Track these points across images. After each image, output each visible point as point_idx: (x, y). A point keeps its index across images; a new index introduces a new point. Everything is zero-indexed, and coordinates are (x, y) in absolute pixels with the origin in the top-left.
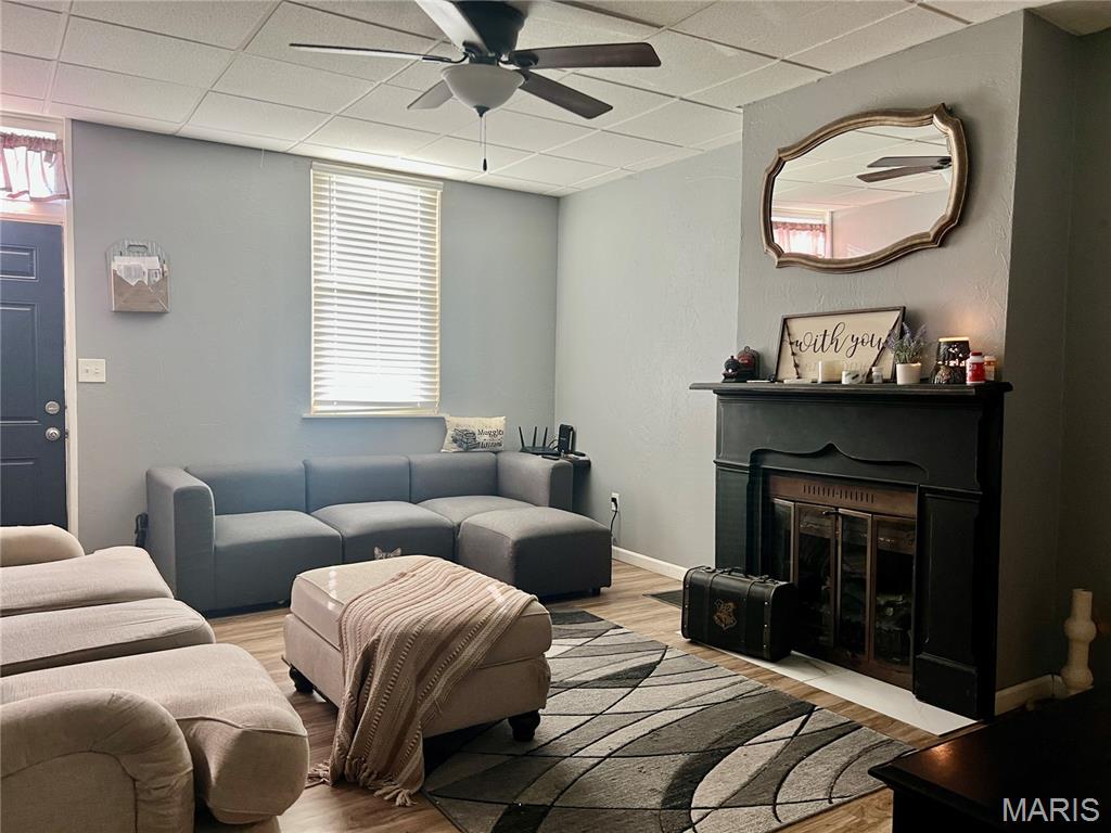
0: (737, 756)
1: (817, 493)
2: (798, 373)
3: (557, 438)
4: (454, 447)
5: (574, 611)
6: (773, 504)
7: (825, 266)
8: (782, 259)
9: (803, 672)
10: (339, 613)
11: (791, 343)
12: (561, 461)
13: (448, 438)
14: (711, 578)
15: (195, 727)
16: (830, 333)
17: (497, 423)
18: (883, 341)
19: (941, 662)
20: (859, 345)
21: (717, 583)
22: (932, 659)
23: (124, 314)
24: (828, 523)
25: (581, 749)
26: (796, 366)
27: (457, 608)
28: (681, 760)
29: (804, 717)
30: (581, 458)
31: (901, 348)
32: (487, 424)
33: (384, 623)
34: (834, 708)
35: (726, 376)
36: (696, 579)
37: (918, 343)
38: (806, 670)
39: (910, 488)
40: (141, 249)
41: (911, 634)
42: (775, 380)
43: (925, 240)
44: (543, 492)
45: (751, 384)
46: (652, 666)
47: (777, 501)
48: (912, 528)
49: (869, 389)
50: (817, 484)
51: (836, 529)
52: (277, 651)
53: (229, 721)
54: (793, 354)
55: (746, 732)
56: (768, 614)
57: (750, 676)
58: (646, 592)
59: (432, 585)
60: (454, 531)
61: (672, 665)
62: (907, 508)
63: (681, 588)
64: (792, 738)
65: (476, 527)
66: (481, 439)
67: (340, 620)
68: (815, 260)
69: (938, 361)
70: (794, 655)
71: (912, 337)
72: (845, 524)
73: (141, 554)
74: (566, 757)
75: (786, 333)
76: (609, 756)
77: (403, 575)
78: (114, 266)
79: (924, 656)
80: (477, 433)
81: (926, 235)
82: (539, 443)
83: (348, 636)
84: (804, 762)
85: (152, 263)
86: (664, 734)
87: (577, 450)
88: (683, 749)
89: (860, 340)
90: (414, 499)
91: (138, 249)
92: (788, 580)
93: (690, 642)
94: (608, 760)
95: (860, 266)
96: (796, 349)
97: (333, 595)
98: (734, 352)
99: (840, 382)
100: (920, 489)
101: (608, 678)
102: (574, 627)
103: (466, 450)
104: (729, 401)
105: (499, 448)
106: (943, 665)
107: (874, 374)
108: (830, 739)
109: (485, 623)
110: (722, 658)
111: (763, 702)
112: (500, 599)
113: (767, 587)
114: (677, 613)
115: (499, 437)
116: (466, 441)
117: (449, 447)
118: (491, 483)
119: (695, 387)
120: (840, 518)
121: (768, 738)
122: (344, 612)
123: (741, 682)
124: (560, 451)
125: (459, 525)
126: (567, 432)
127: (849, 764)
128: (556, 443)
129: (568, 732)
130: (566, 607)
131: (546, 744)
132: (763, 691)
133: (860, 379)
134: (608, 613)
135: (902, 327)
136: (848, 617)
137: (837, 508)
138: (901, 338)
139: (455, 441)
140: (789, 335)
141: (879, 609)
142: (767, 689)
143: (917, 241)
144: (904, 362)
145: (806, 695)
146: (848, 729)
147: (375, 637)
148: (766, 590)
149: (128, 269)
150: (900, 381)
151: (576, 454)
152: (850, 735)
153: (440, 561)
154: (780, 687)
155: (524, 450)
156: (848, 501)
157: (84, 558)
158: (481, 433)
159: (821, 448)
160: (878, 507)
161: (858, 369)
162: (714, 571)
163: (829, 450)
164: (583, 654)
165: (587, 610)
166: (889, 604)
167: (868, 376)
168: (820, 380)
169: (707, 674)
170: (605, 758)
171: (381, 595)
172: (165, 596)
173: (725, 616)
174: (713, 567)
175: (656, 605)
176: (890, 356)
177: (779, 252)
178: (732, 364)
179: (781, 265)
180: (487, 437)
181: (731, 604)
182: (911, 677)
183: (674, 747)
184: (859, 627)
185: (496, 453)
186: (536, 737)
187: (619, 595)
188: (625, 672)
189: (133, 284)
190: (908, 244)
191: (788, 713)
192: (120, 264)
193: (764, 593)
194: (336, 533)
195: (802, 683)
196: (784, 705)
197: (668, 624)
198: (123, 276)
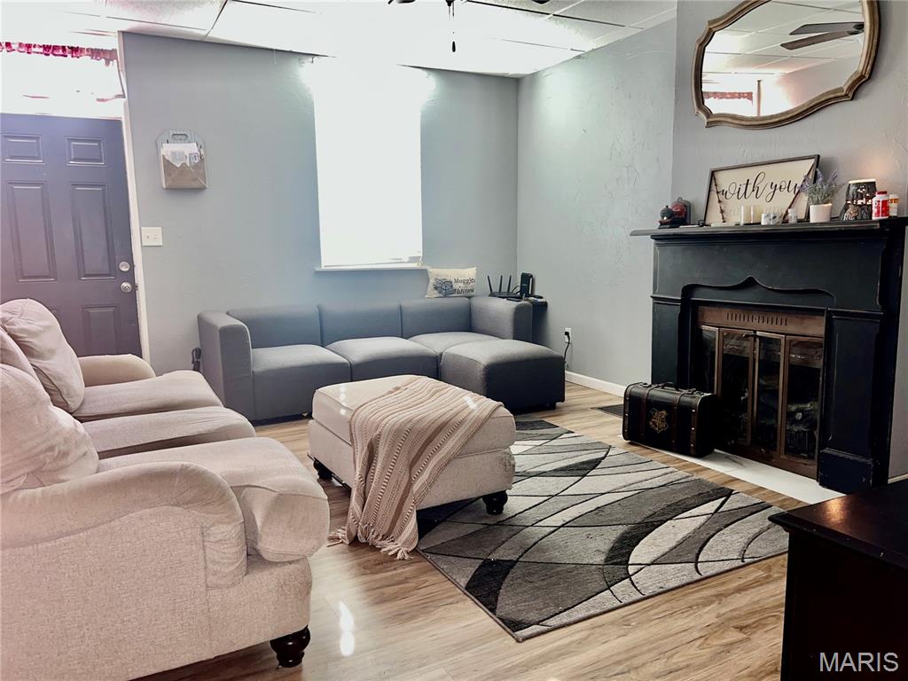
0: (667, 527)
1: (738, 319)
2: (723, 218)
3: (519, 284)
4: (435, 294)
5: (534, 420)
6: (701, 330)
7: (748, 123)
8: (711, 120)
9: (724, 465)
10: (350, 417)
11: (718, 193)
12: (523, 302)
13: (431, 287)
14: (647, 391)
15: (244, 492)
16: (752, 182)
17: (470, 273)
18: (799, 185)
19: (841, 455)
20: (777, 191)
21: (653, 396)
22: (835, 454)
23: (172, 189)
24: (746, 344)
25: (540, 521)
26: (722, 212)
27: (440, 412)
28: (621, 530)
29: (723, 499)
30: (539, 300)
31: (814, 191)
32: (462, 274)
33: (384, 422)
34: (749, 493)
35: (662, 223)
36: (634, 392)
37: (830, 185)
38: (726, 463)
39: (819, 312)
40: (184, 137)
41: (816, 434)
42: (704, 225)
43: (839, 94)
44: (508, 327)
45: (683, 229)
46: (597, 462)
47: (704, 327)
48: (819, 345)
49: (786, 228)
50: (738, 312)
51: (754, 349)
52: (304, 450)
53: (270, 488)
54: (720, 201)
55: (675, 509)
56: (694, 419)
57: (680, 468)
58: (593, 406)
59: (419, 396)
60: (437, 359)
61: (614, 460)
62: (815, 328)
63: (622, 402)
64: (713, 514)
65: (455, 356)
66: (456, 286)
67: (350, 422)
68: (742, 119)
69: (847, 200)
70: (716, 453)
71: (825, 181)
72: (762, 344)
73: (198, 376)
74: (528, 526)
75: (713, 184)
76: (563, 526)
77: (397, 389)
78: (163, 152)
79: (826, 451)
80: (453, 281)
81: (841, 89)
82: (505, 289)
83: (357, 433)
84: (722, 532)
85: (191, 148)
86: (607, 510)
87: (536, 293)
88: (622, 522)
89: (778, 186)
90: (406, 335)
91: (180, 137)
92: (712, 391)
93: (630, 443)
94: (562, 528)
95: (780, 121)
96: (722, 197)
97: (344, 404)
98: (669, 202)
99: (760, 223)
100: (828, 312)
101: (562, 469)
102: (534, 432)
103: (445, 296)
104: (663, 245)
105: (471, 294)
106: (843, 458)
107: (789, 215)
108: (743, 515)
109: (461, 423)
110: (656, 455)
111: (689, 488)
112: (473, 406)
113: (695, 397)
114: (619, 421)
115: (471, 284)
116: (445, 288)
117: (432, 294)
118: (467, 322)
119: (634, 234)
120: (758, 340)
121: (693, 515)
122: (353, 415)
123: (671, 473)
124: (521, 294)
125: (441, 355)
126: (527, 279)
127: (760, 533)
128: (519, 289)
129: (530, 508)
130: (528, 417)
131: (513, 517)
132: (690, 479)
133: (777, 220)
134: (563, 422)
135: (816, 172)
136: (763, 422)
137: (755, 332)
138: (815, 182)
139: (436, 288)
140: (716, 185)
141: (791, 415)
142: (694, 478)
143: (832, 96)
144: (817, 203)
145: (726, 483)
146: (760, 508)
147: (377, 433)
148: (694, 400)
149: (174, 154)
150: (812, 220)
151: (535, 297)
152: (762, 512)
153: (425, 379)
154: (703, 476)
155: (492, 295)
156: (765, 325)
157: (155, 379)
158: (457, 281)
159: (742, 281)
160: (791, 328)
161: (776, 211)
162: (650, 386)
163: (749, 284)
164: (542, 451)
165: (546, 420)
166: (798, 410)
167: (784, 217)
168: (742, 223)
169: (643, 467)
170: (560, 527)
171: (381, 403)
172: (217, 405)
173: (659, 421)
174: (649, 383)
175: (601, 416)
176: (804, 198)
177: (708, 113)
178: (667, 212)
179: (710, 125)
180: (461, 285)
181: (664, 412)
182: (816, 468)
183: (616, 520)
184: (773, 429)
185: (469, 297)
186: (504, 511)
187: (571, 408)
188: (576, 465)
189: (179, 166)
190: (823, 99)
191: (710, 495)
192: (168, 150)
193: (691, 403)
194: (345, 361)
195: (722, 474)
196: (707, 490)
197: (612, 429)
198: (170, 160)
